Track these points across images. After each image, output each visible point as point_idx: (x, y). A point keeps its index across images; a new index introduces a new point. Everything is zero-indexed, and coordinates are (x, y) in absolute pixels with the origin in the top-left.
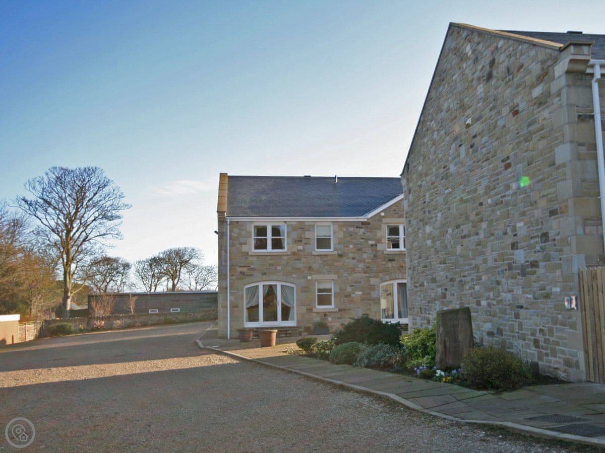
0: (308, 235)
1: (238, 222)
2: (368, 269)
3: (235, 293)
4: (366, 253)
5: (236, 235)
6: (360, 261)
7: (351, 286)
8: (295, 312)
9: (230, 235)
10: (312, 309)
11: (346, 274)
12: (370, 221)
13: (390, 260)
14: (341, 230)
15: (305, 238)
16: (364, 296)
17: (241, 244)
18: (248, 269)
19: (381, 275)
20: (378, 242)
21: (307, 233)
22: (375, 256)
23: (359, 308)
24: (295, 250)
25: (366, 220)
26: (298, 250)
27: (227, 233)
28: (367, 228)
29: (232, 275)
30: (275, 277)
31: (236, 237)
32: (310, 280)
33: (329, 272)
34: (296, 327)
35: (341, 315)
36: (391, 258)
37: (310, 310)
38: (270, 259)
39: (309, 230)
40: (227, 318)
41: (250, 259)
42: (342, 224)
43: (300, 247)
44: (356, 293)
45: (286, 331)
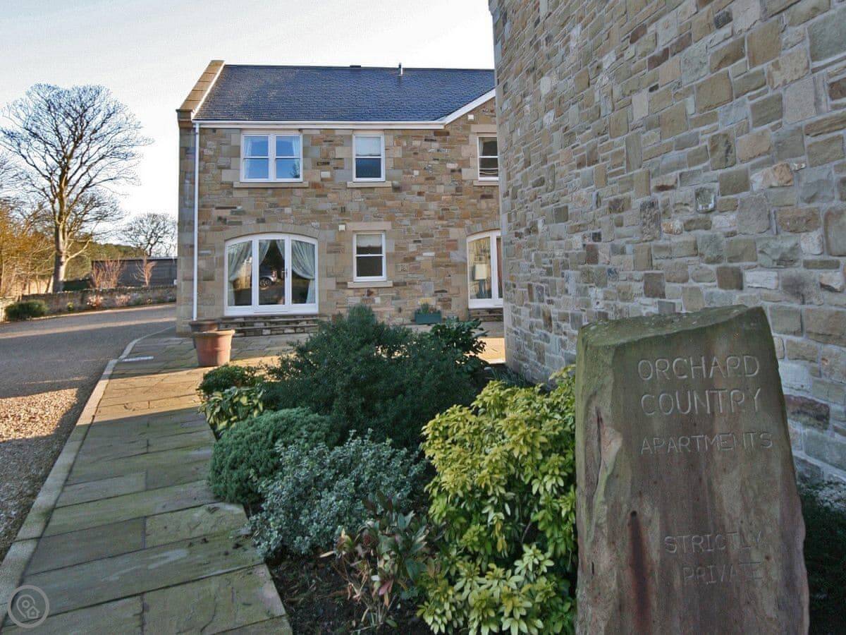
0: (339, 152)
1: (214, 130)
2: (444, 212)
3: (208, 255)
4: (442, 184)
5: (211, 153)
6: (431, 198)
7: (415, 242)
8: (315, 287)
9: (201, 154)
10: (346, 283)
11: (406, 222)
12: (448, 129)
13: (483, 197)
14: (399, 144)
15: (335, 159)
16: (438, 259)
17: (221, 168)
18: (232, 212)
19: (468, 222)
20: (465, 167)
21: (338, 149)
22: (458, 190)
23: (430, 280)
24: (317, 179)
25: (442, 127)
26: (322, 180)
27: (195, 148)
28: (445, 140)
29: (203, 224)
30: (279, 227)
31: (211, 156)
32: (342, 231)
33: (377, 218)
34: (316, 315)
35: (398, 293)
36: (486, 193)
37: (342, 285)
38: (273, 195)
39: (342, 145)
40: (193, 300)
41: (237, 194)
42: (400, 133)
43: (326, 174)
44: (424, 254)
45: (297, 322)
